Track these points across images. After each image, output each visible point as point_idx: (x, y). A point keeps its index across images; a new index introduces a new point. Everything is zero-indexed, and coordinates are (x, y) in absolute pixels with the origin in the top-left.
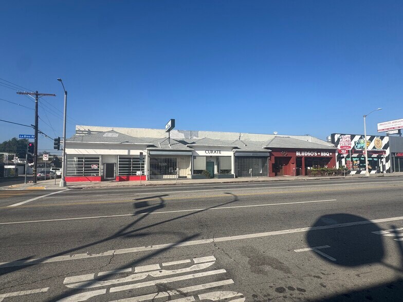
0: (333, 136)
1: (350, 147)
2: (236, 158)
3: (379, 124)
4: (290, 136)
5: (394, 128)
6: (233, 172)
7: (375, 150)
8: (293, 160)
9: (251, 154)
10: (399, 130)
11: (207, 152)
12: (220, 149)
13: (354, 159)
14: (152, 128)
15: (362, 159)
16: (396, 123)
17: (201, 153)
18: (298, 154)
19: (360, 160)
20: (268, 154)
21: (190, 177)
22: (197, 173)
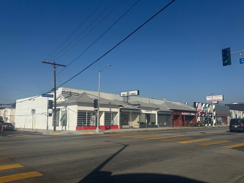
0: (195, 103)
1: (201, 110)
2: (158, 115)
3: (207, 97)
4: (171, 102)
5: (215, 100)
6: (157, 124)
7: (210, 112)
8: (180, 117)
9: (165, 113)
10: (218, 101)
11: (146, 111)
12: (151, 109)
13: (203, 117)
14: (107, 93)
15: (206, 117)
16: (216, 97)
17: (143, 111)
18: (183, 114)
19: (205, 118)
20: (172, 113)
21: (138, 127)
22: (142, 124)
